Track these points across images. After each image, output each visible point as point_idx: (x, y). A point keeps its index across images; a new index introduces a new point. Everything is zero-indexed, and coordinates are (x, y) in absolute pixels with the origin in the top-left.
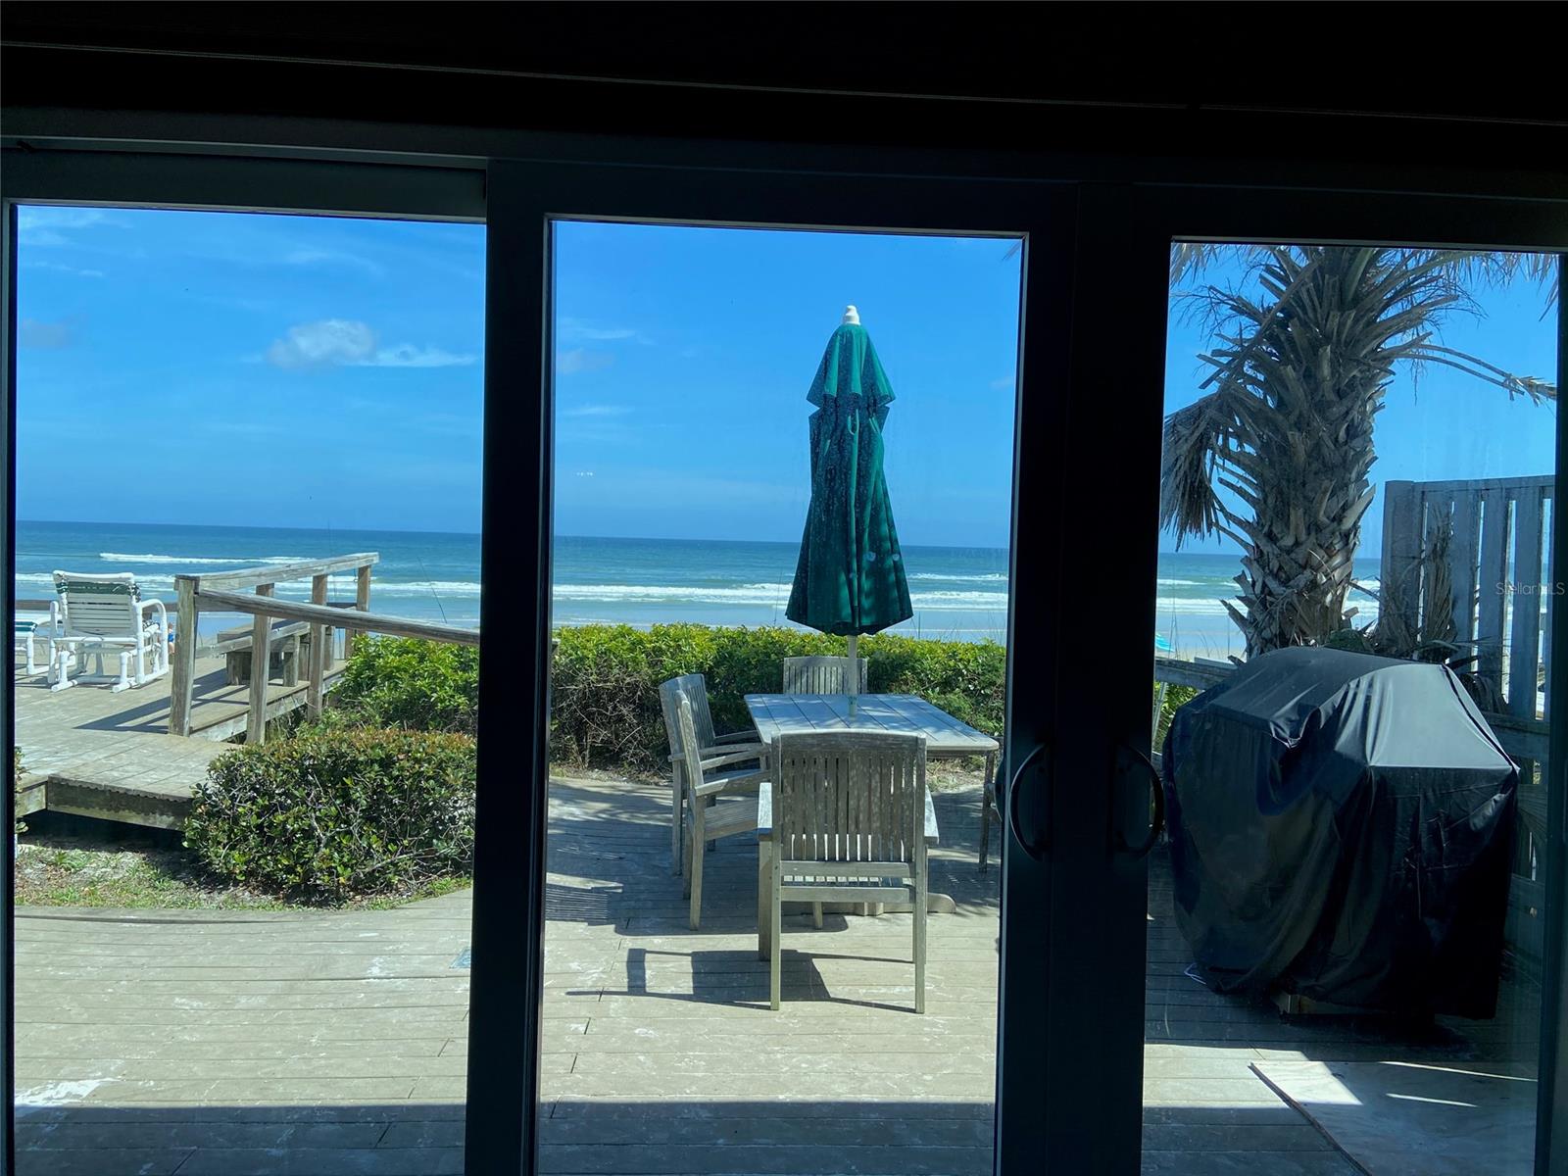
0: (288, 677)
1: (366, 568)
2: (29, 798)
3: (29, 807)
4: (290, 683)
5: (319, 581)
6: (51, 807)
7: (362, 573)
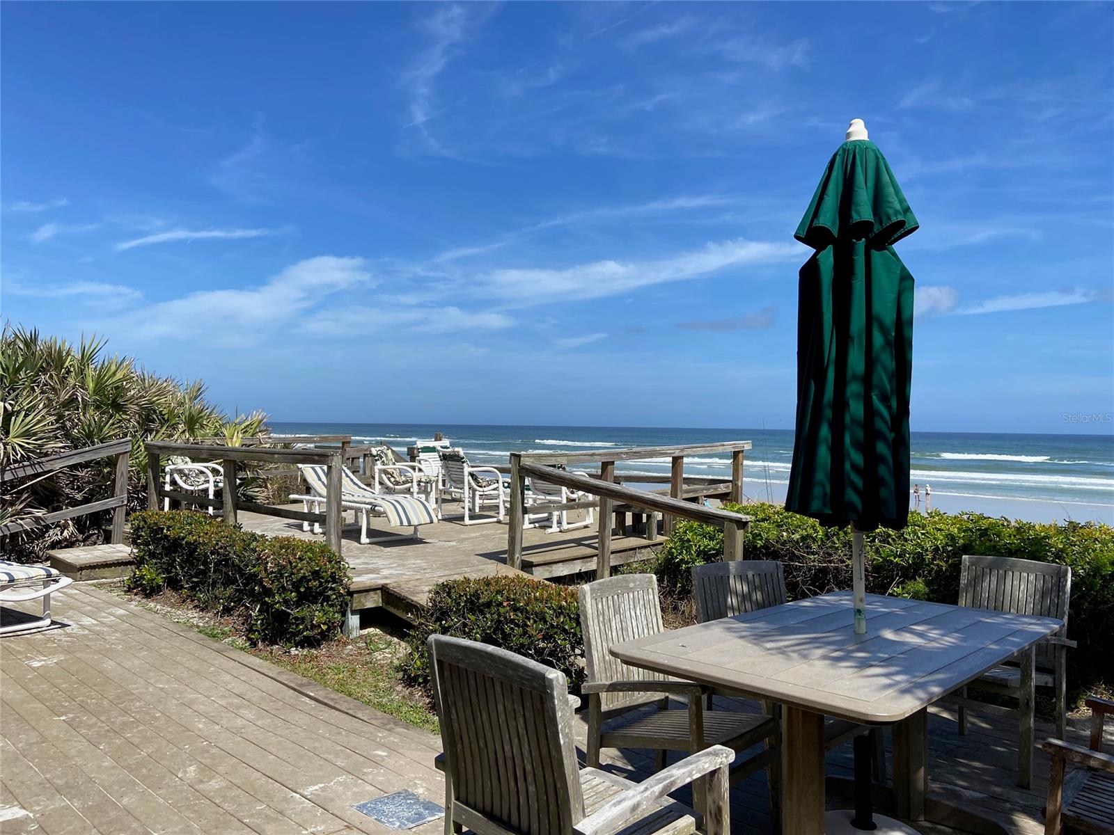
0: (649, 533)
1: (739, 452)
2: (366, 598)
3: (365, 604)
4: (650, 538)
5: (677, 460)
6: (384, 607)
7: (736, 455)
